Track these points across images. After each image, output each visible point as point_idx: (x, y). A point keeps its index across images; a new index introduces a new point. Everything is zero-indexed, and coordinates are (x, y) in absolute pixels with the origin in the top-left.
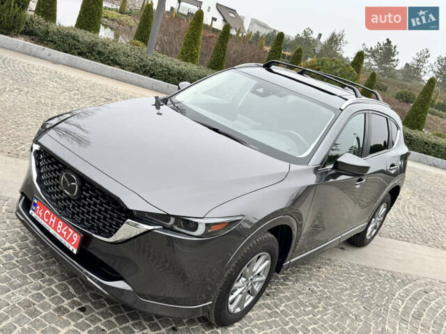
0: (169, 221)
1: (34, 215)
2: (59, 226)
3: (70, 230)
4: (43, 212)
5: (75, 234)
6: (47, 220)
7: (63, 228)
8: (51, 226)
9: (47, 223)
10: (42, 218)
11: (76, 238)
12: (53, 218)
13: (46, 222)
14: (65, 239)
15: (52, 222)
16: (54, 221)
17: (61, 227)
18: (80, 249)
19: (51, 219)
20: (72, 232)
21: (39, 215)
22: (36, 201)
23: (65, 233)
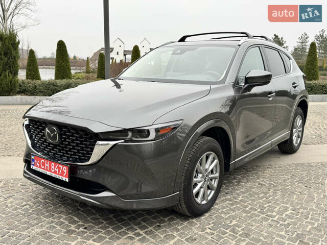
0: (127, 136)
1: (34, 168)
2: (52, 167)
3: (60, 166)
4: (39, 163)
5: (65, 168)
6: (43, 167)
7: (55, 167)
8: (47, 170)
10: (40, 167)
11: (65, 170)
12: (47, 164)
13: (43, 169)
14: (58, 174)
15: (47, 167)
16: (48, 165)
18: (70, 178)
19: (46, 165)
20: (62, 167)
21: (37, 166)
22: (33, 157)
23: (57, 170)
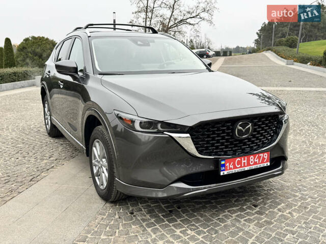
1: (226, 173)
2: (251, 160)
5: (265, 154)
6: (239, 166)
7: (254, 159)
8: (245, 166)
9: (241, 167)
10: (235, 167)
11: (267, 155)
13: (239, 168)
14: (259, 163)
15: (244, 163)
16: (246, 161)
17: (252, 160)
19: (243, 161)
20: (262, 155)
21: (231, 169)
22: (223, 162)
23: (257, 161)
